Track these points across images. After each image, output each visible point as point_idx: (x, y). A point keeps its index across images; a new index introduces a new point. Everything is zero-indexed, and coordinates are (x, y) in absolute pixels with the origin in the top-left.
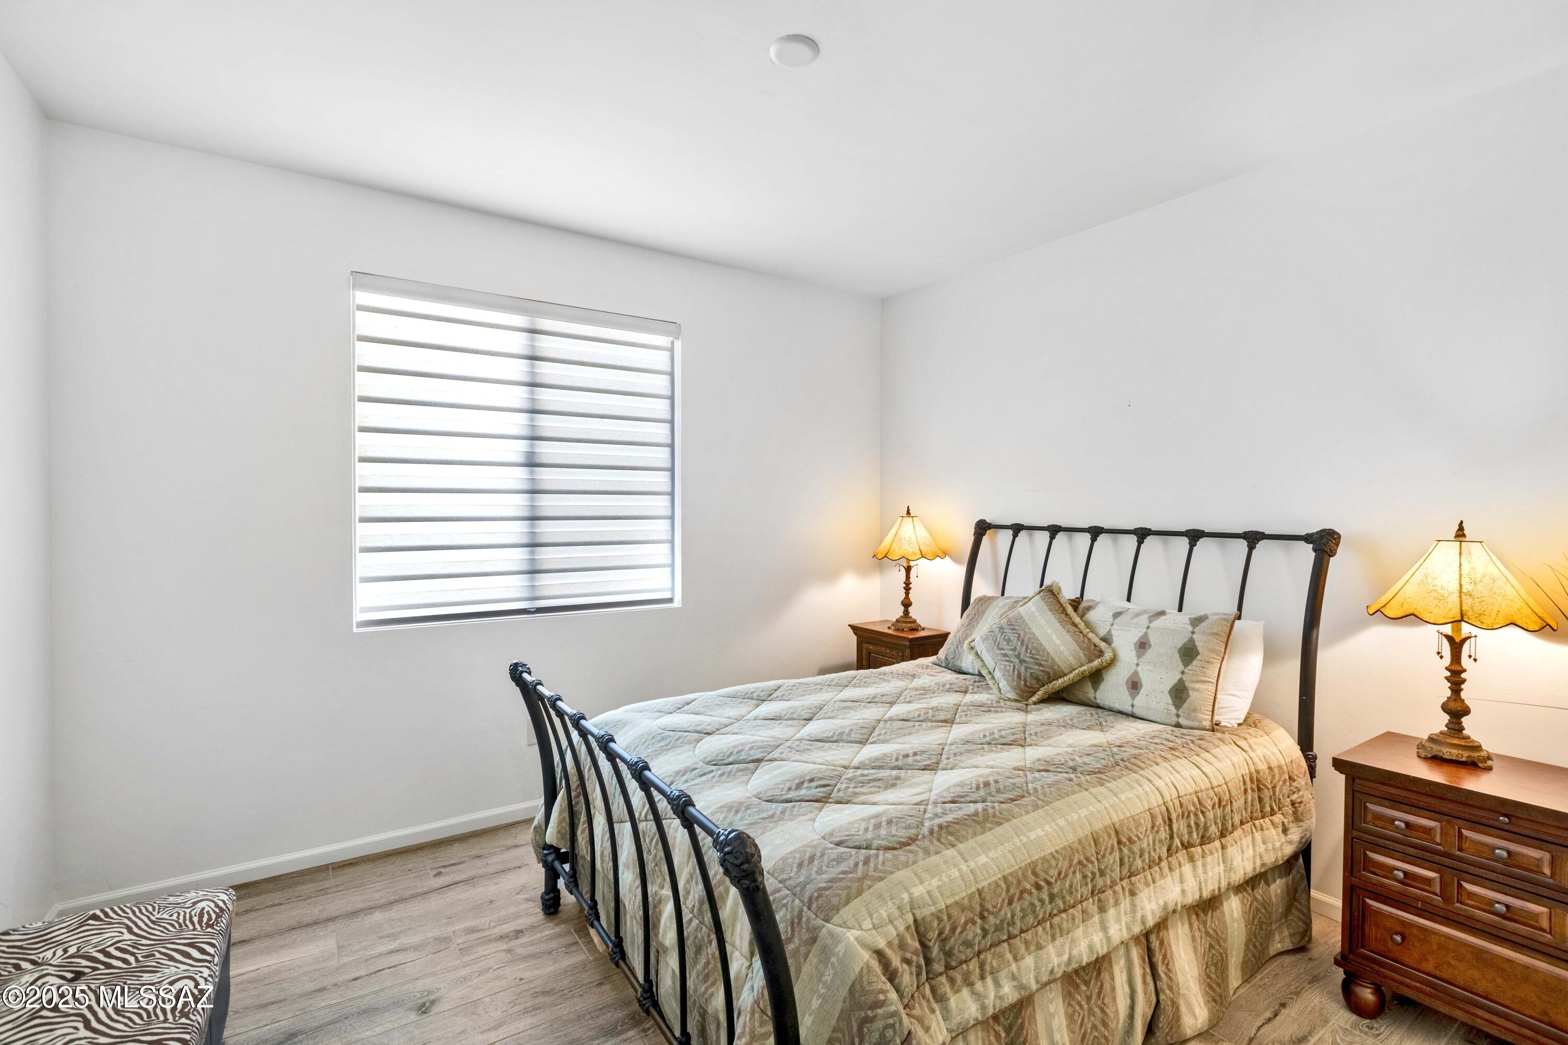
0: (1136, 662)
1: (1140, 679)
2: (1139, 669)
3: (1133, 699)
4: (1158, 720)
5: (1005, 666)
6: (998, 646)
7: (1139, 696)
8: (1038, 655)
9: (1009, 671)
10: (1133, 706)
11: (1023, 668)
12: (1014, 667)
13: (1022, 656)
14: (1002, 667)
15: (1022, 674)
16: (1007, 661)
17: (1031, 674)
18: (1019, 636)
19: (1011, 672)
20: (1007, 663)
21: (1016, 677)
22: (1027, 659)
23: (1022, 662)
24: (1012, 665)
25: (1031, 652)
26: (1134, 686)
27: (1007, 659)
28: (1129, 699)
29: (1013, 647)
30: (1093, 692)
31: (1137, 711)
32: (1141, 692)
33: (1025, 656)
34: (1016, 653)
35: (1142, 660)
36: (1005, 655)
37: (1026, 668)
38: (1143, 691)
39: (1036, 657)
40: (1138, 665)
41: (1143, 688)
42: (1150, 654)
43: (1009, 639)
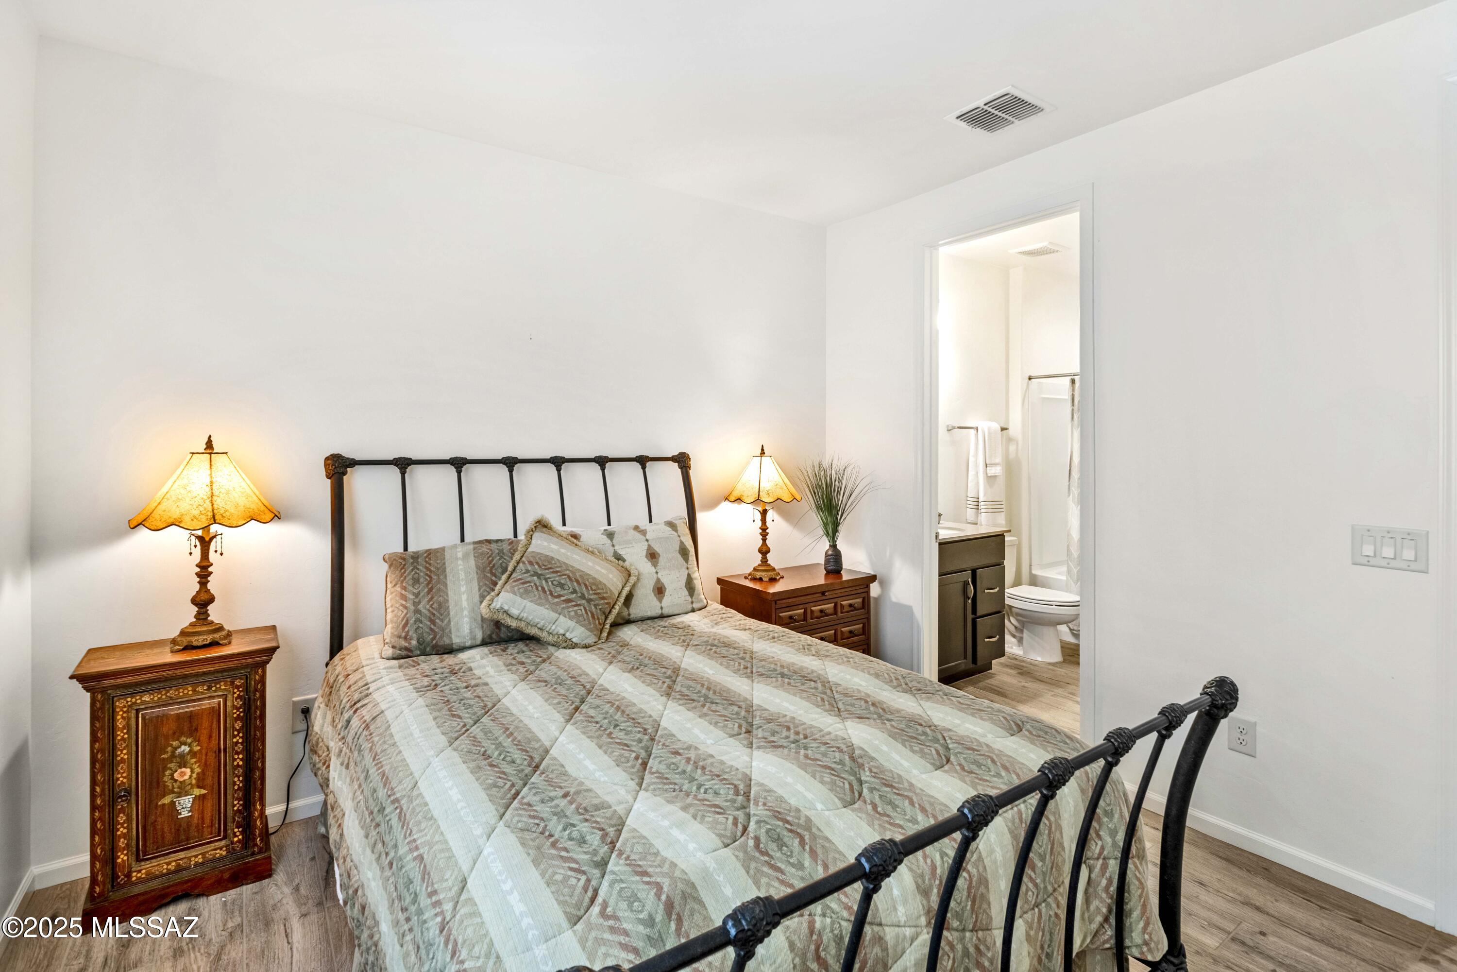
0: (654, 571)
1: (663, 584)
2: (659, 575)
3: (661, 602)
4: (680, 612)
5: (576, 612)
6: (551, 594)
7: (665, 598)
8: (599, 589)
9: (582, 615)
10: (662, 608)
11: (593, 607)
12: (585, 609)
13: (586, 596)
14: (572, 613)
15: (595, 613)
16: (575, 606)
17: (600, 609)
18: (569, 577)
19: (585, 615)
20: (576, 608)
21: (591, 619)
22: (592, 597)
23: (589, 601)
24: (582, 608)
25: (591, 588)
26: (660, 590)
27: (573, 603)
28: (658, 603)
29: (571, 590)
30: (626, 610)
31: (666, 611)
32: (666, 594)
33: (589, 594)
34: (579, 595)
35: (658, 567)
36: (568, 601)
37: (596, 606)
38: (667, 593)
39: (598, 591)
40: (657, 573)
41: (667, 590)
42: (662, 561)
43: (560, 583)
